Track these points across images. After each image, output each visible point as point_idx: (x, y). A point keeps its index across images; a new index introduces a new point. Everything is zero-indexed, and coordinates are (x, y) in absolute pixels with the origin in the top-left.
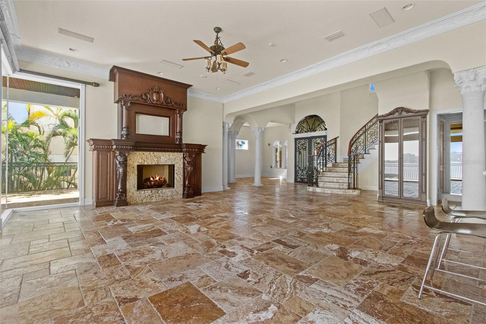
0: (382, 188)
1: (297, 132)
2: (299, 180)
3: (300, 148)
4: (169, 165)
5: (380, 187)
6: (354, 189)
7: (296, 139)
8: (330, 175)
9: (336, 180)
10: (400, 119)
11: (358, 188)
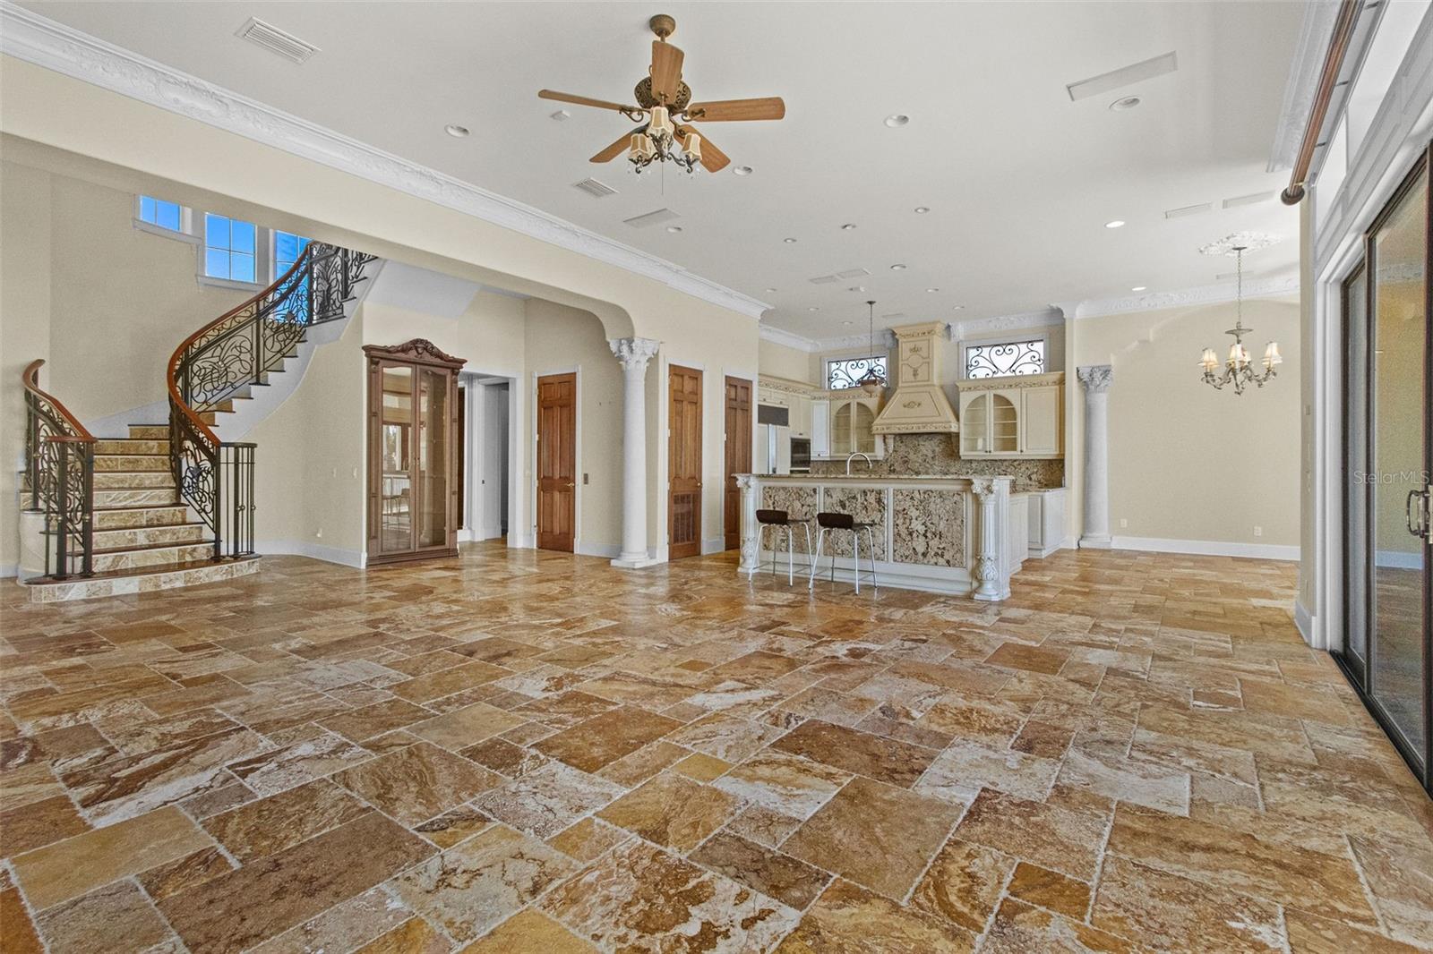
0: (376, 537)
5: (373, 535)
6: (240, 556)
11: (252, 552)
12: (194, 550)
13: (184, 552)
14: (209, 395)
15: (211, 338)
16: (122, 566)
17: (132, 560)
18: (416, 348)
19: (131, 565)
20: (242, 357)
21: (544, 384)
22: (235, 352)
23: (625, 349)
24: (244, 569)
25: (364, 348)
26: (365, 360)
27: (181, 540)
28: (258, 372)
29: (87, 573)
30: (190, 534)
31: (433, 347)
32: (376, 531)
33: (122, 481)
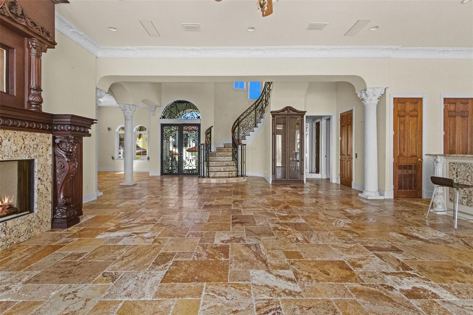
0: (274, 174)
1: (164, 117)
2: (166, 171)
3: (167, 135)
4: (19, 161)
5: (273, 173)
6: (242, 176)
7: (163, 126)
8: (216, 164)
9: (223, 169)
10: (287, 116)
11: (245, 175)
12: (232, 173)
13: (230, 173)
14: (244, 131)
15: (245, 116)
16: (216, 176)
17: (218, 174)
18: (287, 110)
19: (218, 176)
20: (252, 120)
21: (342, 116)
22: (250, 119)
23: (363, 95)
24: (242, 180)
25: (271, 112)
26: (271, 116)
27: (231, 170)
28: (256, 123)
29: (209, 177)
30: (233, 169)
31: (293, 108)
32: (275, 172)
33: (224, 154)
